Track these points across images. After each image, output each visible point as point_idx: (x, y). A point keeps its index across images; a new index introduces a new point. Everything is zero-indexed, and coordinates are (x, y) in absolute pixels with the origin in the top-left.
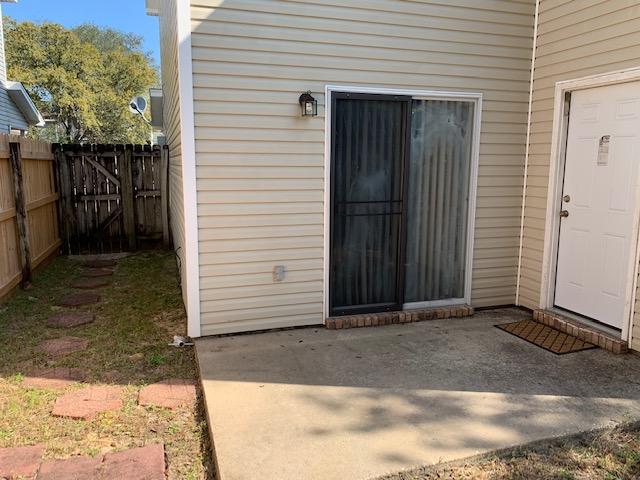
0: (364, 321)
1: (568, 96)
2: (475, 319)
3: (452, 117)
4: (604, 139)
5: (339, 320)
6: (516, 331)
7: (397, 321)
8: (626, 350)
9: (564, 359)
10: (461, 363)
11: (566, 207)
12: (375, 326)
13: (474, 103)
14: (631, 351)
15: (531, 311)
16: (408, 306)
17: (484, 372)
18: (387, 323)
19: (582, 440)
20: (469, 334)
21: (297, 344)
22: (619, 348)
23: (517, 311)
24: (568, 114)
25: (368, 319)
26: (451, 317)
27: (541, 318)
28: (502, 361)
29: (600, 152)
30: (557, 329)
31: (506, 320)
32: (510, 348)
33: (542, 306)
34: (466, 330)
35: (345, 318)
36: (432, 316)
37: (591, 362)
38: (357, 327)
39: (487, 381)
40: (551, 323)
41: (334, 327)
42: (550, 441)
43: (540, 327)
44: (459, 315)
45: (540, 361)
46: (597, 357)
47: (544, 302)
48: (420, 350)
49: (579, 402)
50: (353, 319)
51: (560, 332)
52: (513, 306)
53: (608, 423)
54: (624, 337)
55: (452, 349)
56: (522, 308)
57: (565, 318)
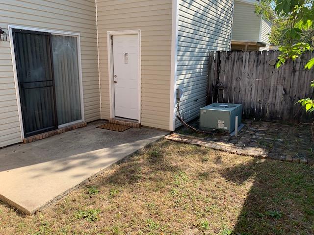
0: (42, 136)
1: (112, 37)
2: (88, 127)
3: (69, 43)
4: (126, 54)
5: (30, 138)
6: (105, 128)
7: (57, 133)
8: (141, 126)
9: (124, 133)
10: (91, 142)
11: (115, 79)
12: (48, 137)
13: (76, 37)
14: (142, 126)
15: (107, 120)
16: (60, 126)
17: (100, 143)
18: (52, 135)
19: (137, 153)
20: (88, 132)
21: (13, 152)
22: (138, 126)
23: (101, 121)
24: (112, 44)
25: (44, 135)
26: (78, 128)
27: (112, 122)
28: (105, 138)
29: (125, 59)
30: (118, 124)
31: (99, 125)
32: (105, 133)
33: (111, 117)
34: (86, 131)
35: (33, 137)
36: (71, 129)
37: (132, 132)
38: (39, 140)
39: (102, 145)
40: (116, 123)
41: (28, 142)
42: (129, 155)
43: (112, 125)
44: (81, 127)
45: (117, 135)
46: (133, 130)
47: (112, 116)
48: (73, 142)
49: (133, 144)
50: (37, 136)
51: (119, 125)
52: (100, 120)
53: (142, 147)
54: (139, 122)
55: (85, 138)
56: (103, 120)
57: (120, 120)
